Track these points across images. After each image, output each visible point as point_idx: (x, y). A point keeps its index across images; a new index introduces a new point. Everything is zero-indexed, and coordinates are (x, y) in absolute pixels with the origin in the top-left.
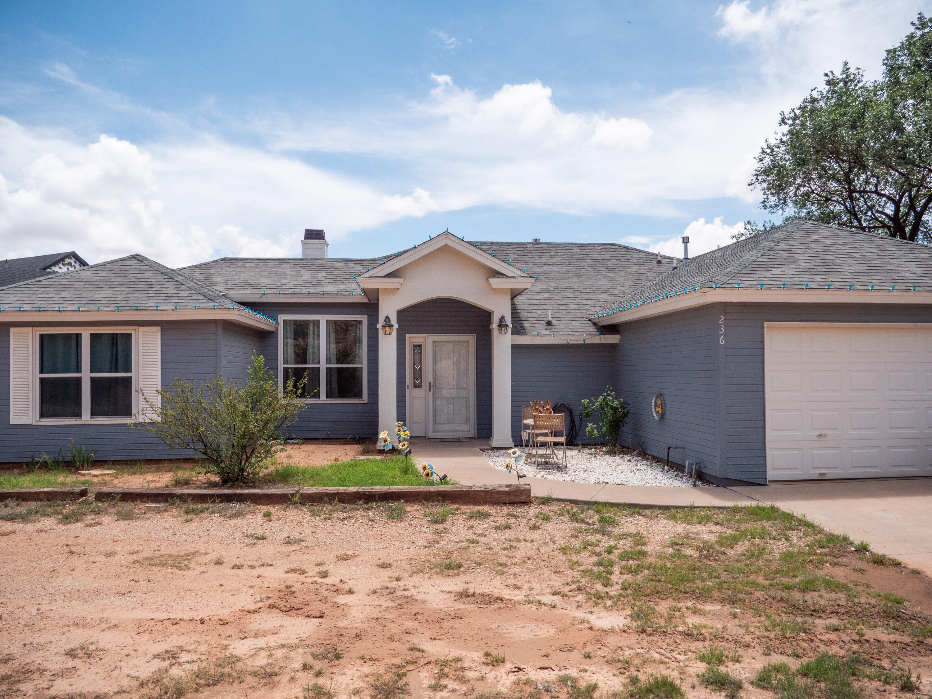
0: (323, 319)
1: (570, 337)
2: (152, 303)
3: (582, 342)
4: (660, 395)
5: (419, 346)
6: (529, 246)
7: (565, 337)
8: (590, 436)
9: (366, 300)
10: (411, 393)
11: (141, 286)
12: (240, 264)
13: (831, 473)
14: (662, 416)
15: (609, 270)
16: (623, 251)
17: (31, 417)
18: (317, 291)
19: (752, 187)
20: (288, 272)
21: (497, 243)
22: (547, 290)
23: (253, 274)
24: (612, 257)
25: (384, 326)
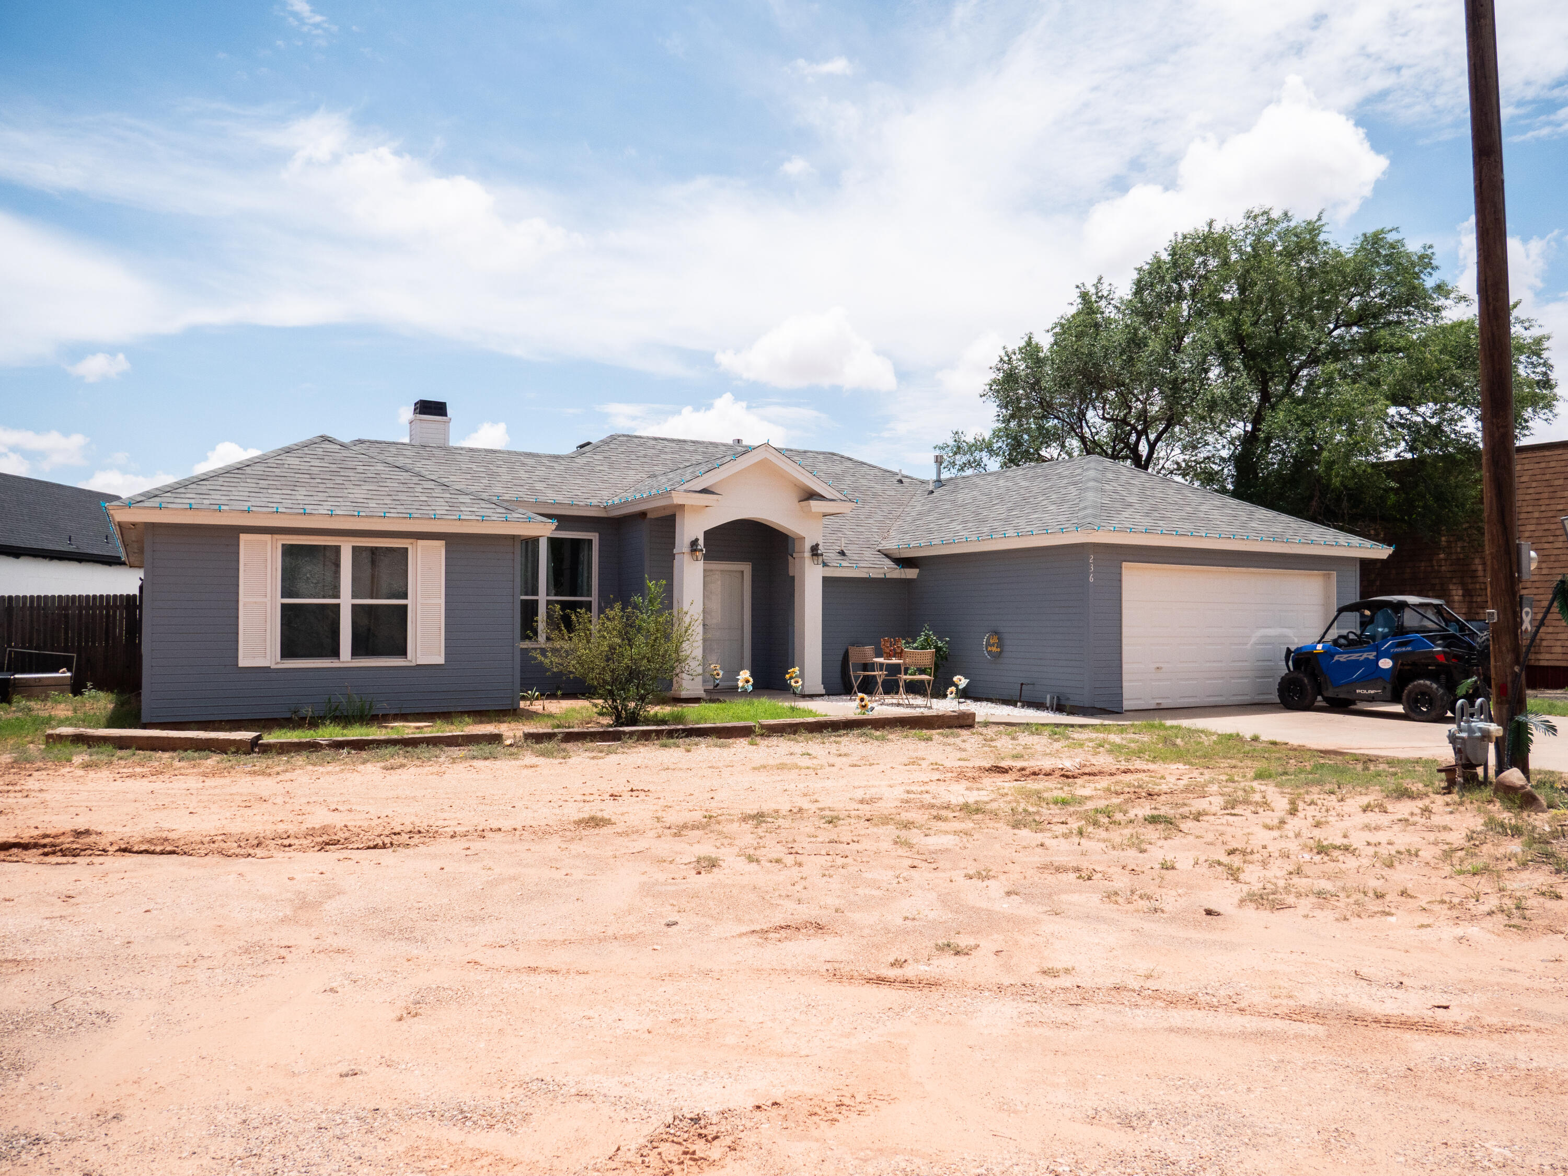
1: (871, 570)
3: (883, 576)
7: (866, 570)
17: (268, 657)
19: (984, 398)
25: (693, 551)
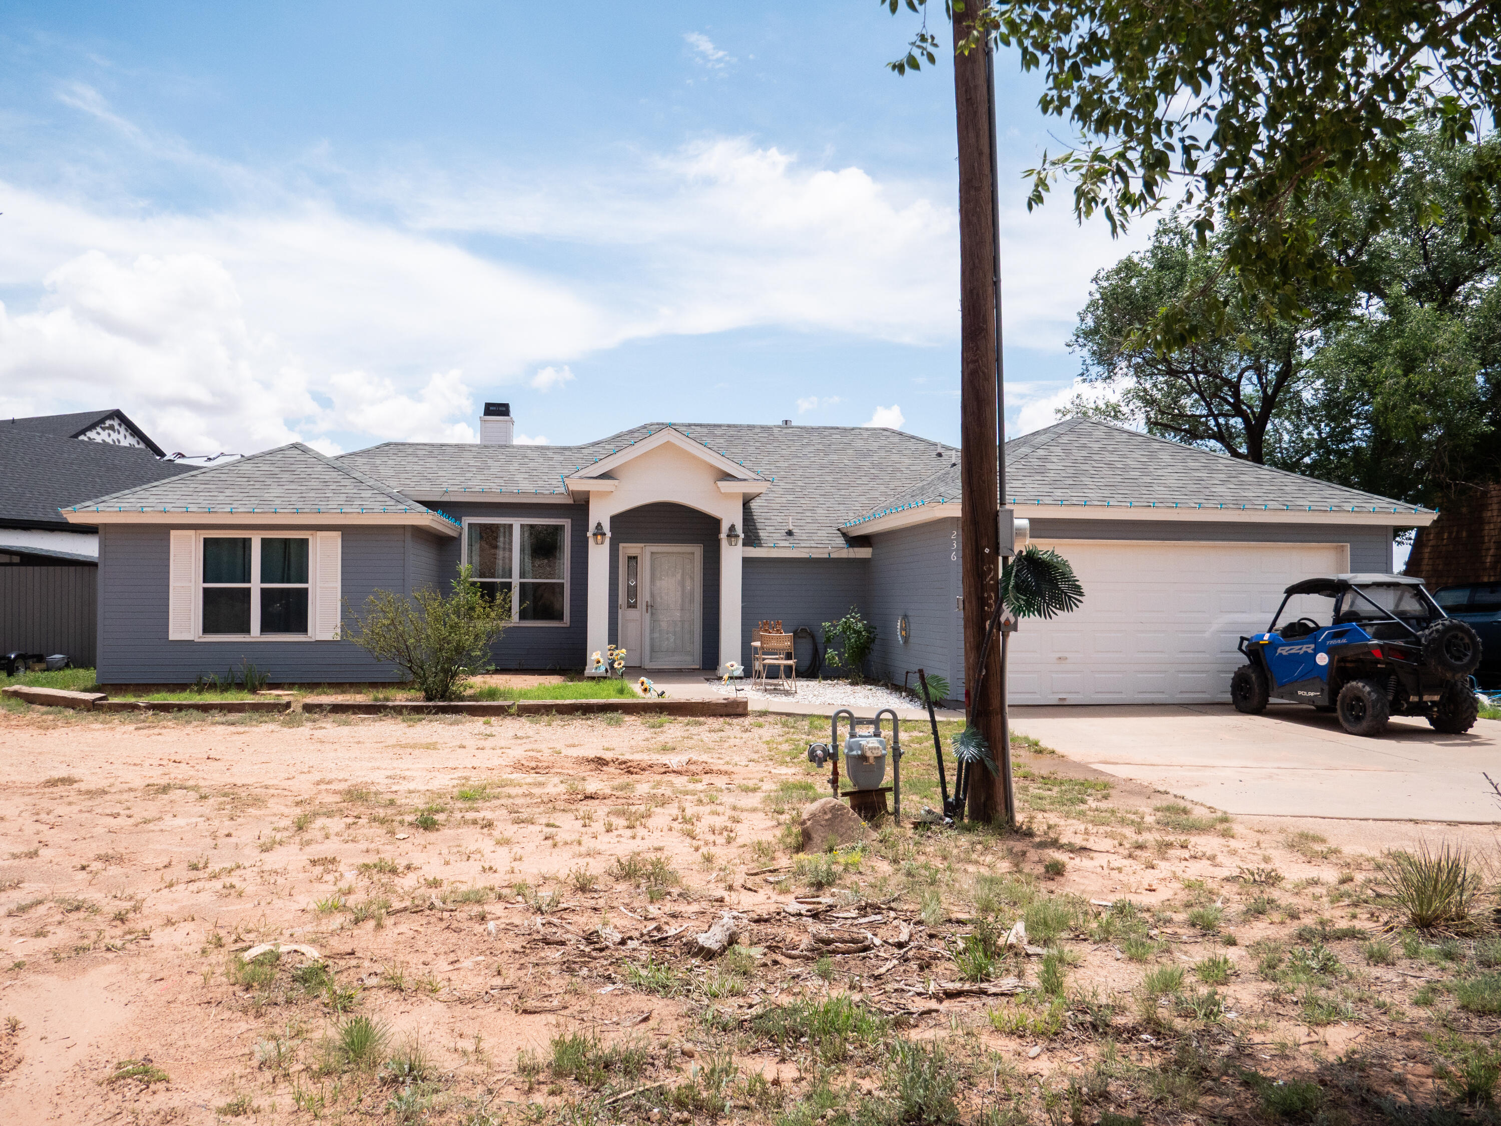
0: (517, 523)
1: (813, 550)
2: (333, 504)
3: (827, 556)
4: (905, 617)
5: (635, 558)
6: (776, 430)
7: (807, 550)
8: (830, 664)
9: (571, 501)
10: (623, 614)
11: (314, 484)
12: (410, 451)
13: (1072, 699)
14: (906, 640)
15: (874, 466)
16: (896, 439)
17: (193, 633)
18: (510, 489)
20: (472, 463)
21: (735, 426)
22: (792, 491)
23: (428, 465)
24: (880, 448)
25: (595, 535)
